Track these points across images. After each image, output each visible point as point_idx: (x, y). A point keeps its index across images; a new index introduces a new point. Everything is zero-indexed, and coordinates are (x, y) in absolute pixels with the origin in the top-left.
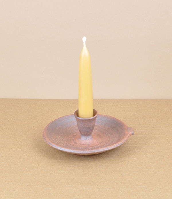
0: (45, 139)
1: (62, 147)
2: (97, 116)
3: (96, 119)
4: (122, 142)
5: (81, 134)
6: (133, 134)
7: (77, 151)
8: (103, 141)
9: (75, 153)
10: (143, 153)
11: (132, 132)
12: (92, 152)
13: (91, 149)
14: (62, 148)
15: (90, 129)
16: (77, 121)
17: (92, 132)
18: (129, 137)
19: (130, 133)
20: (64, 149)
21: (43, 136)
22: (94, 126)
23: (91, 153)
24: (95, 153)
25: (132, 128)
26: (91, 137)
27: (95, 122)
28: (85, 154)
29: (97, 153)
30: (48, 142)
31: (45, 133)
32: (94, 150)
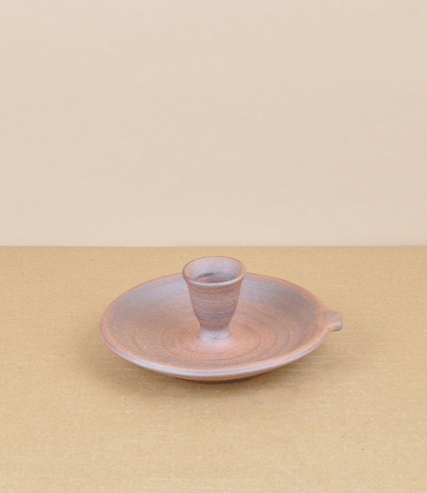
0: (104, 337)
1: (145, 359)
2: (242, 279)
3: (240, 285)
4: (307, 348)
5: (201, 325)
6: (338, 329)
7: (185, 369)
8: (259, 345)
9: (180, 375)
10: (350, 391)
11: (338, 324)
12: (224, 374)
13: (224, 365)
14: (146, 362)
15: (223, 312)
16: (190, 292)
17: (230, 319)
18: (326, 335)
19: (332, 325)
20: (151, 363)
21: (101, 329)
22: (235, 305)
23: (222, 377)
24: (232, 376)
25: (337, 313)
26: (227, 334)
27: (238, 294)
28: (204, 378)
29: (236, 375)
30: (110, 345)
31: (105, 319)
32: (229, 369)
